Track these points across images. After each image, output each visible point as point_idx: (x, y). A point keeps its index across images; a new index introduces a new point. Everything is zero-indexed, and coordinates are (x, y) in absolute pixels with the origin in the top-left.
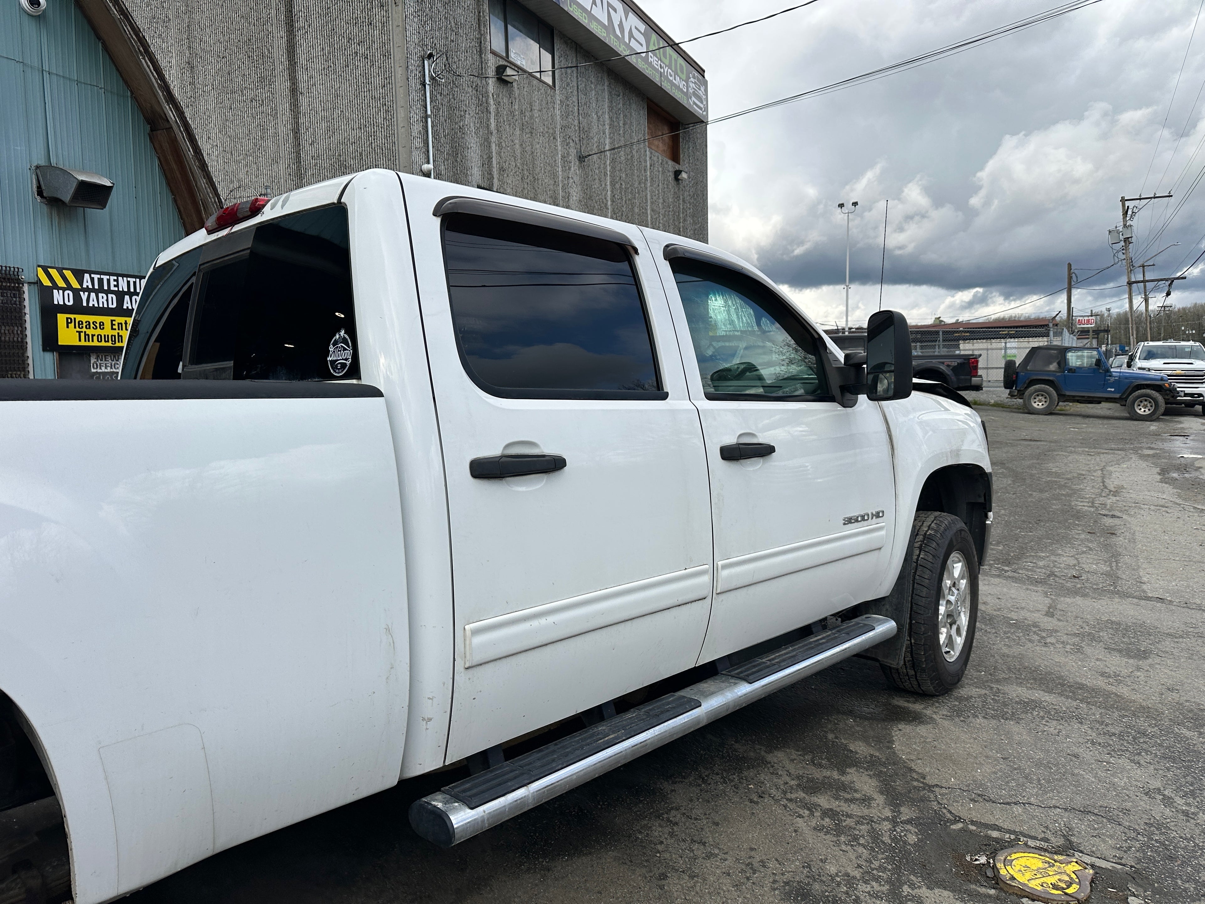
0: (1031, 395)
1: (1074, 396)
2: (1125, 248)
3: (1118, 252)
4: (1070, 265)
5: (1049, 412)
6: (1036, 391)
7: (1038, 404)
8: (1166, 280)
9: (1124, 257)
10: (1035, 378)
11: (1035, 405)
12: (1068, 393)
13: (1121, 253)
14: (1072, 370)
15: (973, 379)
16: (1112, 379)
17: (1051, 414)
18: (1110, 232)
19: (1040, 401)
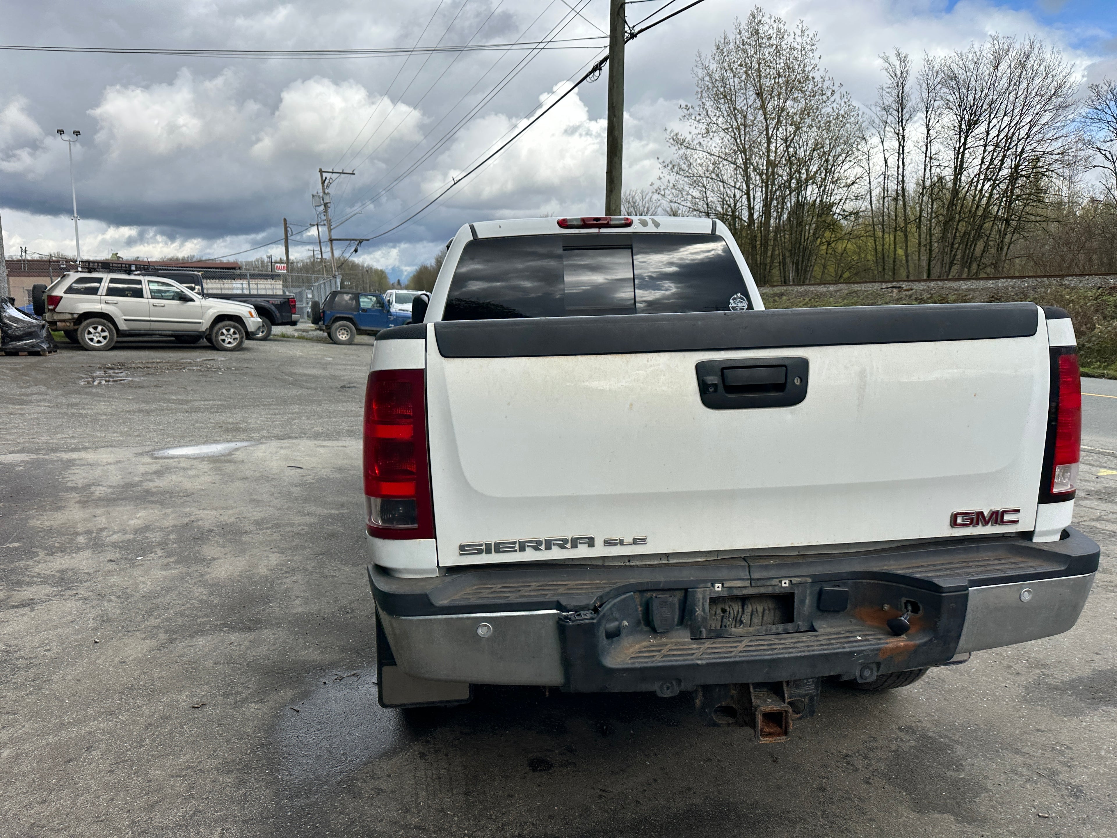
0: (337, 329)
1: (366, 330)
2: (326, 211)
3: (320, 213)
4: (285, 220)
5: (350, 343)
6: (340, 326)
7: (343, 337)
8: (356, 240)
9: (325, 218)
10: (338, 315)
11: (340, 337)
12: (363, 328)
13: (322, 215)
14: (364, 310)
15: (293, 316)
16: (392, 318)
17: (350, 344)
18: (313, 196)
19: (343, 334)
